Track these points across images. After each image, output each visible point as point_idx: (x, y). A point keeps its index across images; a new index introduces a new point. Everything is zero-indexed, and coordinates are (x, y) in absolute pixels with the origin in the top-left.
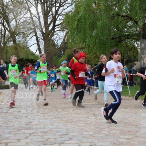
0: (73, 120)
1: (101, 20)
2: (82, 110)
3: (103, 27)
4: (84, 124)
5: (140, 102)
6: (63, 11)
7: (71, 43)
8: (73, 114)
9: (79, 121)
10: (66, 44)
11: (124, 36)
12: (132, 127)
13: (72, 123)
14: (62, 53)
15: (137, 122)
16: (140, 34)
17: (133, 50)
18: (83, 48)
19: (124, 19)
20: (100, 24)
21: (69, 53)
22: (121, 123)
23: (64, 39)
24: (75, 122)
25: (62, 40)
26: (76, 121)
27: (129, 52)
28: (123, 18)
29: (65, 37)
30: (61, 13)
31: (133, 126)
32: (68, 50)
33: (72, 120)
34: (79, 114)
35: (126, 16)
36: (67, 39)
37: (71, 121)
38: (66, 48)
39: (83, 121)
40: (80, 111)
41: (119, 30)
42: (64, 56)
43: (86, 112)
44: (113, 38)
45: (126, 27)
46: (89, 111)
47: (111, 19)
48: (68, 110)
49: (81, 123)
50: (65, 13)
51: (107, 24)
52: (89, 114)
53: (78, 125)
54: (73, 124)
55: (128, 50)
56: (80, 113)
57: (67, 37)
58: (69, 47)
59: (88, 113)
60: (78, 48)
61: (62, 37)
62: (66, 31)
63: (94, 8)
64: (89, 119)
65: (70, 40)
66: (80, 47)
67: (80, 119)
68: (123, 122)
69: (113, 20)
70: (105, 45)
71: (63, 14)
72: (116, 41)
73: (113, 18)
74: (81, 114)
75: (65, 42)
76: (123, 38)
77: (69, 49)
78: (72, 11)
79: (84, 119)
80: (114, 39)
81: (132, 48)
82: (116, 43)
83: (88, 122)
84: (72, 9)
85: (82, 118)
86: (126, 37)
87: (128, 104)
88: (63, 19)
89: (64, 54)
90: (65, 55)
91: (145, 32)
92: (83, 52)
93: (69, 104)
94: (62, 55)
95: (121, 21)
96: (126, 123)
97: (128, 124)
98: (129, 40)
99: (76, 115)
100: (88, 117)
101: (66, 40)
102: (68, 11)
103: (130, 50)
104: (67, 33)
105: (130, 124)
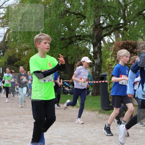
0: (8, 136)
1: (50, 17)
2: (20, 124)
3: (52, 25)
4: (21, 141)
5: (89, 114)
6: (4, 3)
7: (12, 43)
8: (9, 129)
9: (16, 137)
10: (6, 43)
11: (76, 37)
12: (77, 144)
13: (6, 140)
14: (2, 54)
15: (83, 138)
16: (94, 35)
17: (84, 54)
18: (27, 49)
19: (77, 18)
20: (47, 22)
21: (10, 55)
22: (65, 139)
23: (5, 38)
24: (9, 139)
25: (3, 38)
26: (12, 137)
27: (81, 55)
28: (75, 16)
29: (6, 34)
30: (2, 5)
31: (79, 142)
32: (8, 50)
33: (6, 136)
34: (16, 129)
35: (79, 14)
36: (8, 37)
37: (5, 138)
38: (7, 48)
39: (19, 137)
40: (17, 125)
41: (70, 29)
42: (4, 58)
43: (25, 126)
44: (63, 38)
45: (78, 26)
46: (28, 125)
47: (62, 17)
48: (3, 124)
49: (17, 140)
50: (7, 6)
51: (56, 23)
52: (29, 128)
53: (13, 142)
54: (7, 142)
55: (79, 53)
56: (18, 127)
57: (9, 34)
58: (10, 47)
59: (27, 127)
60: (21, 48)
61: (3, 34)
62: (8, 27)
63: (43, 2)
64: (27, 135)
65: (11, 39)
66: (23, 47)
67: (17, 135)
68: (67, 138)
69: (64, 17)
70: (53, 46)
71: (5, 7)
72: (66, 43)
73: (64, 15)
74: (18, 129)
75: (6, 40)
76: (74, 39)
77: (10, 49)
78: (15, 4)
79: (21, 134)
80: (64, 40)
81: (84, 51)
82: (65, 44)
83: (26, 138)
84: (16, 2)
85: (20, 133)
86: (78, 38)
87: (75, 116)
88: (4, 12)
89: (3, 55)
90: (5, 56)
91: (99, 34)
92: (27, 53)
93: (6, 116)
94: (1, 56)
95: (74, 19)
96: (71, 138)
97: (73, 140)
98: (81, 42)
99: (13, 130)
100: (26, 132)
101: (6, 38)
102: (11, 3)
103: (82, 54)
104: (8, 30)
105: (75, 140)
